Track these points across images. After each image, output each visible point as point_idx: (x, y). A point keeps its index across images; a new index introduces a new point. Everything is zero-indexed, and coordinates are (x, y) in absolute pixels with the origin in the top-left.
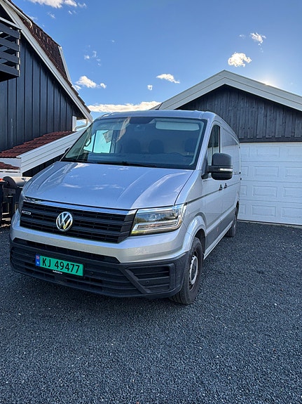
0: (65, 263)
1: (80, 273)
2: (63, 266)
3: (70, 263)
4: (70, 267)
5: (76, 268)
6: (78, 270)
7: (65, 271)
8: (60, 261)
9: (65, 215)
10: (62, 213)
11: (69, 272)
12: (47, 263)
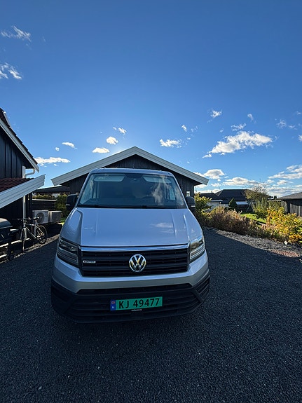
0: (145, 300)
1: (160, 304)
2: (142, 304)
3: (149, 299)
4: (150, 302)
5: (155, 301)
6: (157, 302)
7: (145, 306)
8: (138, 300)
9: (137, 257)
10: (135, 256)
11: (150, 306)
12: (125, 305)
